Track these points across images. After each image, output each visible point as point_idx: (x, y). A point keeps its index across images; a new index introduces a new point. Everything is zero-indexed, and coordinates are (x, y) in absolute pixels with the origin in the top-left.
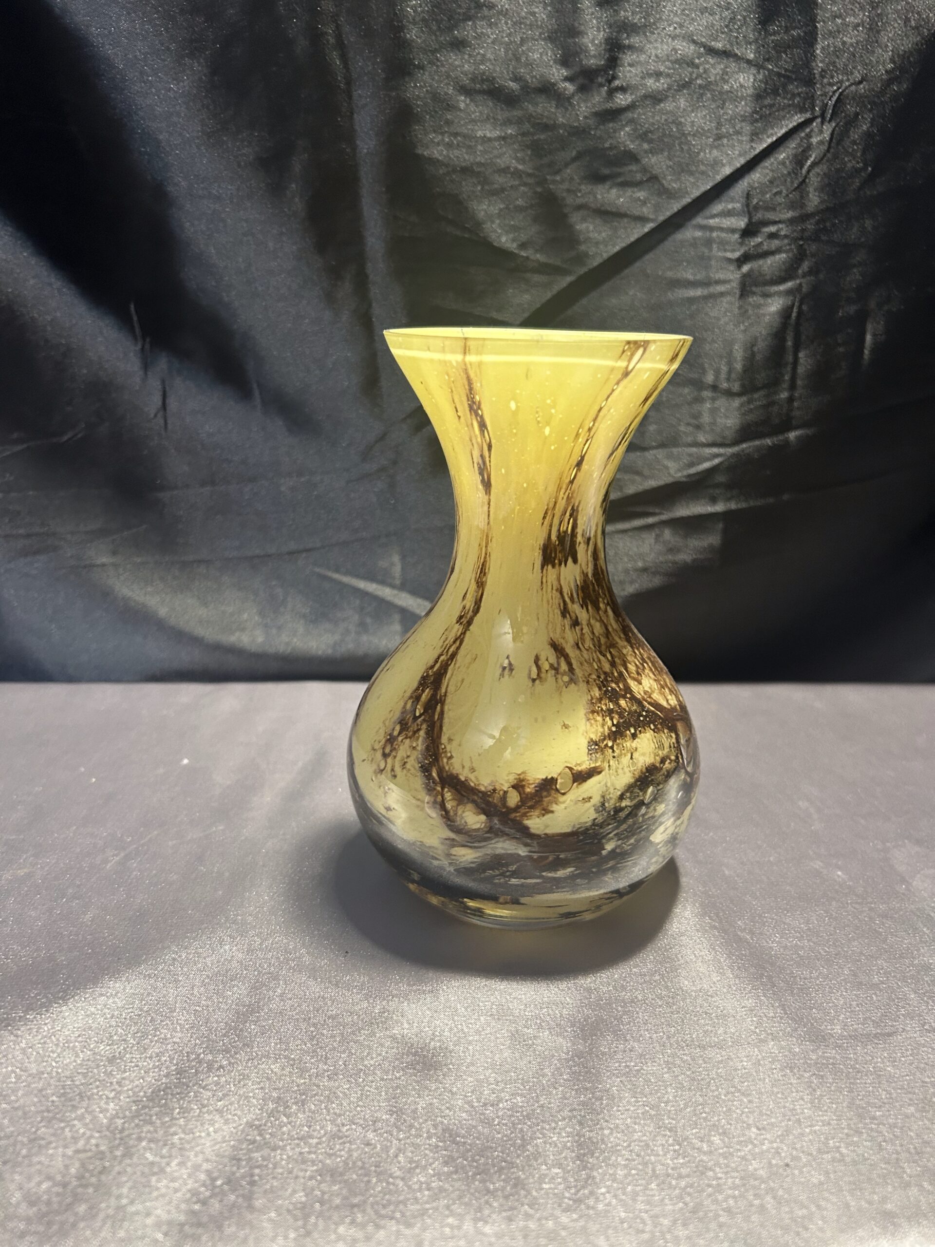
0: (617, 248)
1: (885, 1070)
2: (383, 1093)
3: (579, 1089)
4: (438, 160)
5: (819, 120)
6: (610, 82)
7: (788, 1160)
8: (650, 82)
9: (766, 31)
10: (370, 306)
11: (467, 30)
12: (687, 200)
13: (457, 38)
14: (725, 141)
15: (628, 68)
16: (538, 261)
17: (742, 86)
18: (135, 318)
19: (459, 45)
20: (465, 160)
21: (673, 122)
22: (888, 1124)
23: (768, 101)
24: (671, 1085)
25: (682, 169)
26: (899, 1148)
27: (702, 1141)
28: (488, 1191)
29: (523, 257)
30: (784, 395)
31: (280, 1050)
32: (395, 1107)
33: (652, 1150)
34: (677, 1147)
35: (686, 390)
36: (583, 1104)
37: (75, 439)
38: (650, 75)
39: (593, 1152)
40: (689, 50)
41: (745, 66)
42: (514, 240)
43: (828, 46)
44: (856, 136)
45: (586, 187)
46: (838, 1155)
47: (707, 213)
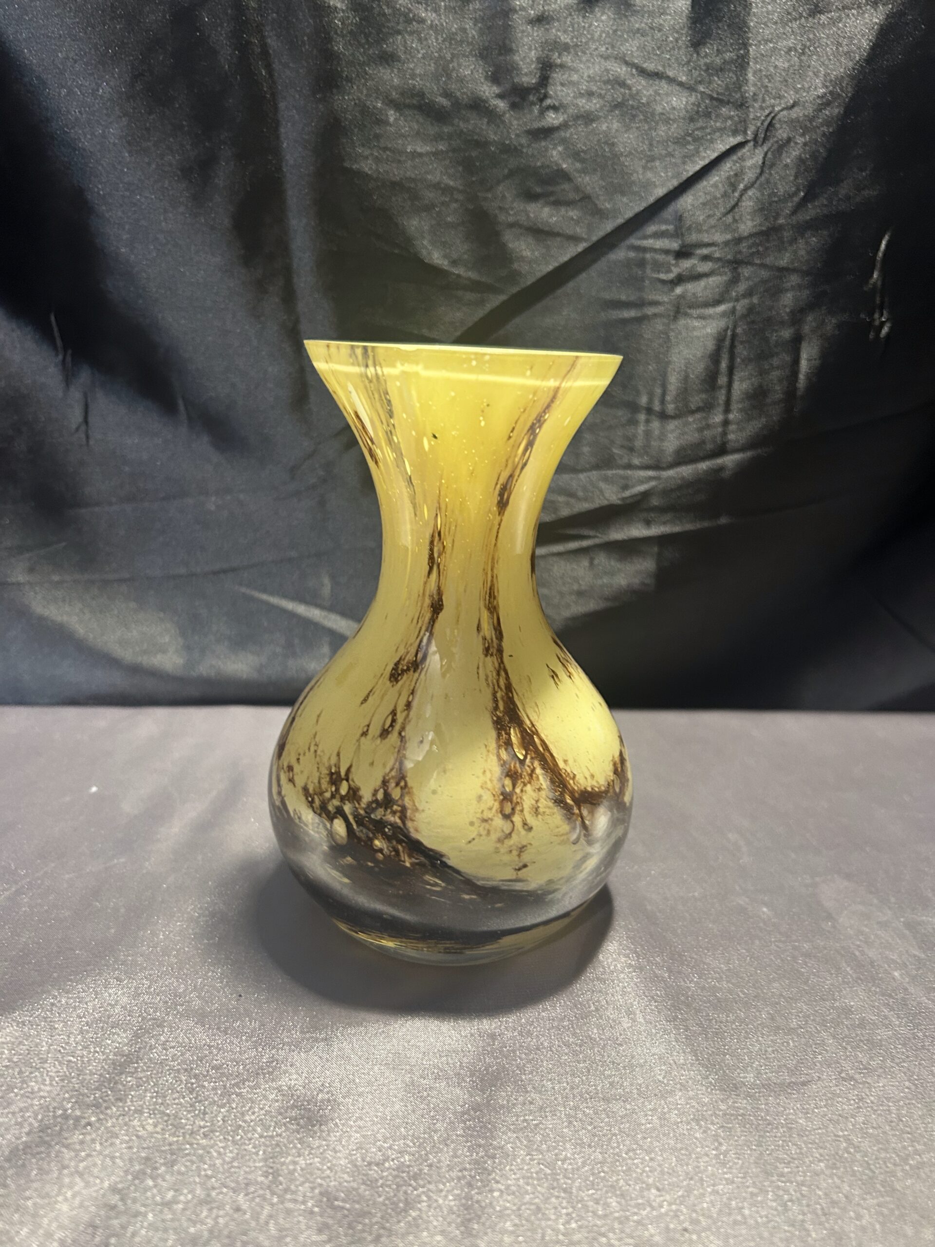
0: (550, 268)
1: (797, 1122)
2: (261, 1153)
3: (472, 1146)
4: (367, 175)
5: (752, 144)
6: (541, 100)
7: (686, 1225)
8: (581, 102)
9: (698, 54)
10: (297, 322)
11: (397, 44)
12: (620, 221)
13: (385, 52)
14: (657, 163)
15: (559, 88)
16: (469, 279)
17: (674, 108)
18: (56, 329)
19: (388, 59)
20: (394, 175)
21: (606, 143)
22: (797, 1182)
23: (700, 124)
24: (570, 1140)
25: (614, 190)
26: (805, 1209)
27: (597, 1203)
29: (454, 274)
30: (718, 418)
31: (156, 1103)
32: (272, 1168)
33: (544, 1214)
34: (570, 1210)
35: (620, 413)
36: (477, 1162)
38: (581, 95)
39: (480, 1217)
40: (621, 70)
41: (677, 88)
42: (445, 256)
43: (760, 70)
44: (789, 161)
45: (519, 205)
46: (739, 1218)
47: (639, 234)
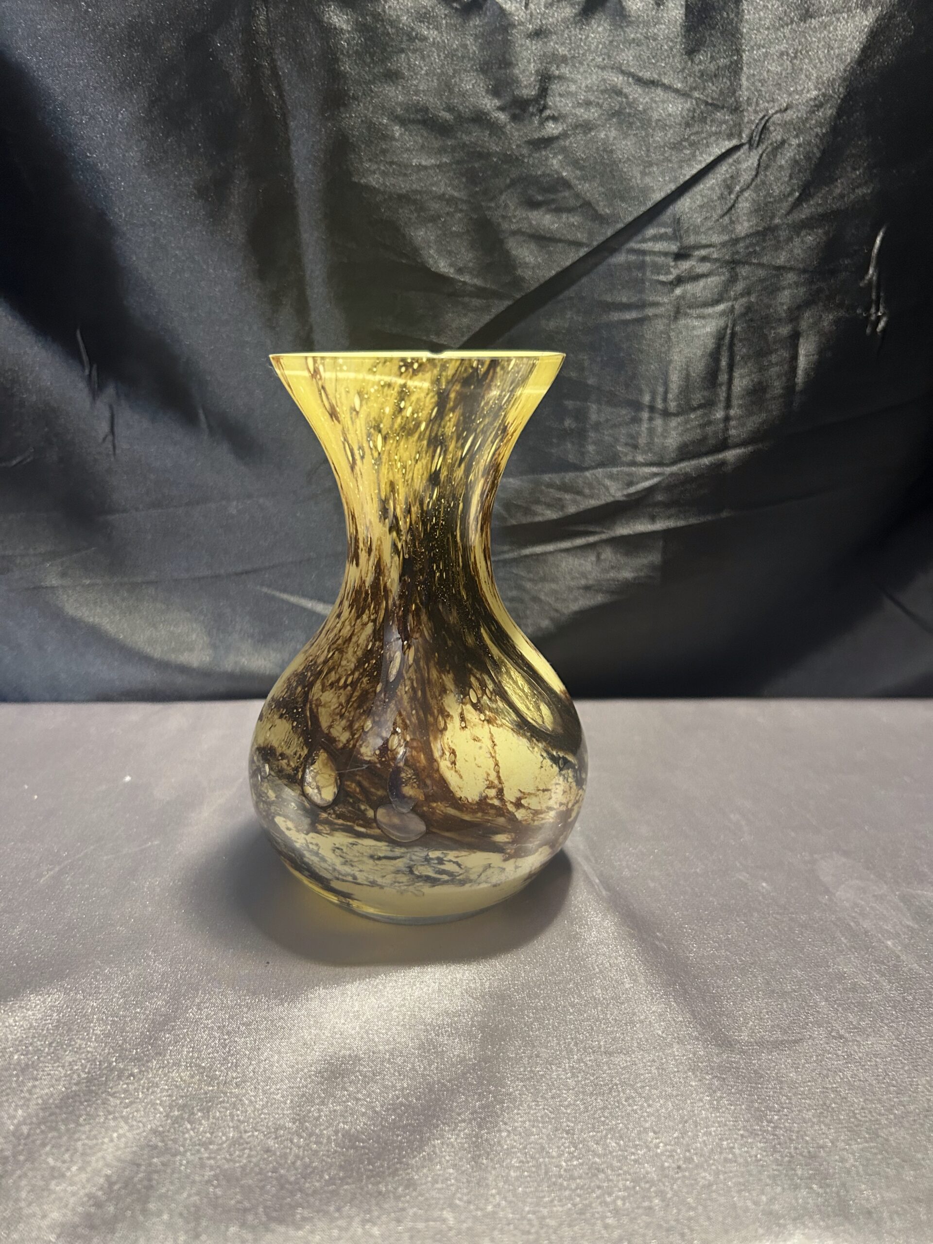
0: (553, 273)
1: (788, 1076)
2: (289, 1102)
4: (375, 188)
5: (747, 146)
6: (541, 111)
7: (681, 1163)
8: (580, 111)
9: (692, 61)
10: (311, 330)
11: (401, 62)
12: (620, 226)
13: (389, 70)
14: (655, 168)
15: (558, 99)
16: (475, 286)
17: (670, 115)
18: (82, 345)
19: (393, 76)
20: (401, 188)
21: (605, 150)
22: (785, 1127)
24: (573, 1089)
25: (613, 196)
26: (793, 1151)
27: (597, 1144)
28: (380, 1193)
29: (461, 281)
30: (719, 414)
31: (192, 1057)
32: (299, 1115)
33: (548, 1152)
34: (572, 1149)
35: (624, 412)
36: (485, 1106)
37: (24, 463)
38: (579, 105)
39: (488, 1154)
40: (618, 80)
41: (673, 95)
42: (451, 265)
43: (754, 75)
44: (783, 162)
45: (521, 213)
46: (730, 1156)
47: (640, 237)
